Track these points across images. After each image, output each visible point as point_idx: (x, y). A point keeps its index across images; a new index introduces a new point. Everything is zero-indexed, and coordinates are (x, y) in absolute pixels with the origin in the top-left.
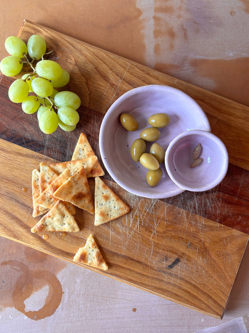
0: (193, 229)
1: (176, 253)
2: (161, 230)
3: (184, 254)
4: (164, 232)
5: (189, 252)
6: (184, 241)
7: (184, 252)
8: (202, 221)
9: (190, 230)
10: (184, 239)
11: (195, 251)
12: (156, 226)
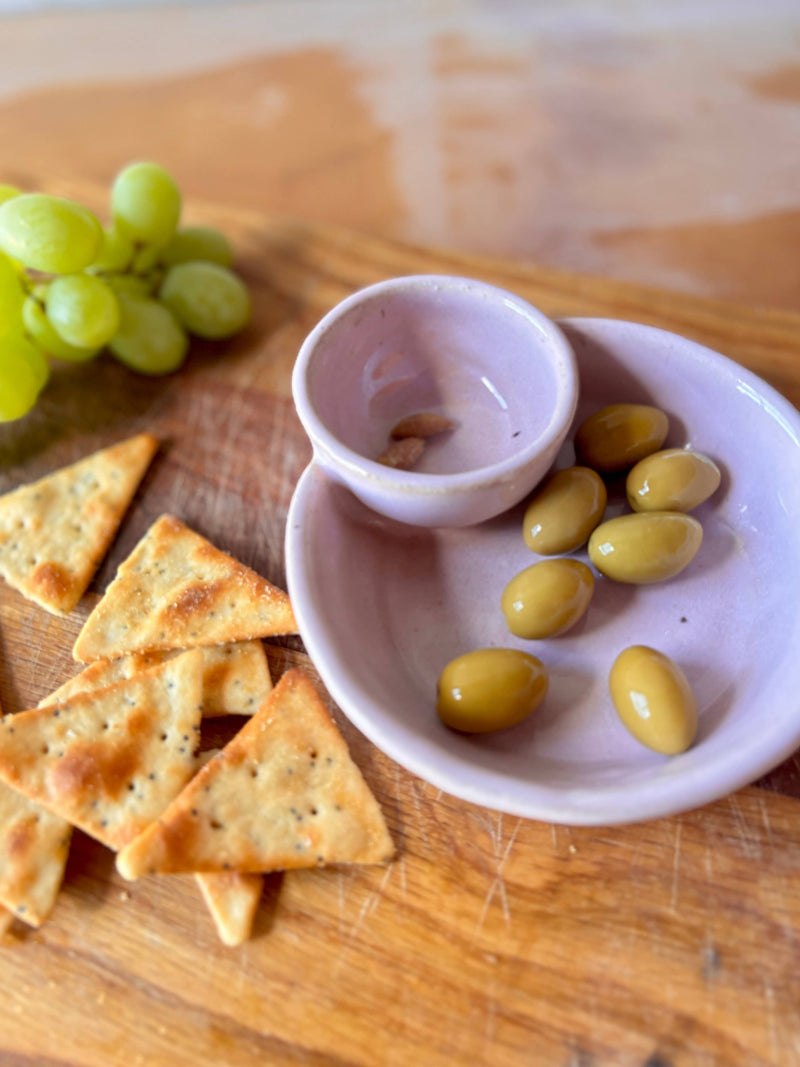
0: (714, 860)
1: (638, 1023)
2: (535, 880)
3: (689, 1024)
4: (552, 889)
5: (721, 1005)
6: (676, 936)
7: (689, 1007)
8: (760, 813)
9: (700, 866)
10: (676, 923)
11: (757, 1002)
12: (502, 852)
